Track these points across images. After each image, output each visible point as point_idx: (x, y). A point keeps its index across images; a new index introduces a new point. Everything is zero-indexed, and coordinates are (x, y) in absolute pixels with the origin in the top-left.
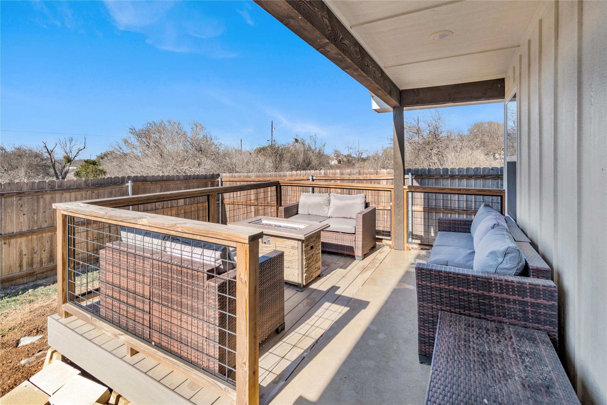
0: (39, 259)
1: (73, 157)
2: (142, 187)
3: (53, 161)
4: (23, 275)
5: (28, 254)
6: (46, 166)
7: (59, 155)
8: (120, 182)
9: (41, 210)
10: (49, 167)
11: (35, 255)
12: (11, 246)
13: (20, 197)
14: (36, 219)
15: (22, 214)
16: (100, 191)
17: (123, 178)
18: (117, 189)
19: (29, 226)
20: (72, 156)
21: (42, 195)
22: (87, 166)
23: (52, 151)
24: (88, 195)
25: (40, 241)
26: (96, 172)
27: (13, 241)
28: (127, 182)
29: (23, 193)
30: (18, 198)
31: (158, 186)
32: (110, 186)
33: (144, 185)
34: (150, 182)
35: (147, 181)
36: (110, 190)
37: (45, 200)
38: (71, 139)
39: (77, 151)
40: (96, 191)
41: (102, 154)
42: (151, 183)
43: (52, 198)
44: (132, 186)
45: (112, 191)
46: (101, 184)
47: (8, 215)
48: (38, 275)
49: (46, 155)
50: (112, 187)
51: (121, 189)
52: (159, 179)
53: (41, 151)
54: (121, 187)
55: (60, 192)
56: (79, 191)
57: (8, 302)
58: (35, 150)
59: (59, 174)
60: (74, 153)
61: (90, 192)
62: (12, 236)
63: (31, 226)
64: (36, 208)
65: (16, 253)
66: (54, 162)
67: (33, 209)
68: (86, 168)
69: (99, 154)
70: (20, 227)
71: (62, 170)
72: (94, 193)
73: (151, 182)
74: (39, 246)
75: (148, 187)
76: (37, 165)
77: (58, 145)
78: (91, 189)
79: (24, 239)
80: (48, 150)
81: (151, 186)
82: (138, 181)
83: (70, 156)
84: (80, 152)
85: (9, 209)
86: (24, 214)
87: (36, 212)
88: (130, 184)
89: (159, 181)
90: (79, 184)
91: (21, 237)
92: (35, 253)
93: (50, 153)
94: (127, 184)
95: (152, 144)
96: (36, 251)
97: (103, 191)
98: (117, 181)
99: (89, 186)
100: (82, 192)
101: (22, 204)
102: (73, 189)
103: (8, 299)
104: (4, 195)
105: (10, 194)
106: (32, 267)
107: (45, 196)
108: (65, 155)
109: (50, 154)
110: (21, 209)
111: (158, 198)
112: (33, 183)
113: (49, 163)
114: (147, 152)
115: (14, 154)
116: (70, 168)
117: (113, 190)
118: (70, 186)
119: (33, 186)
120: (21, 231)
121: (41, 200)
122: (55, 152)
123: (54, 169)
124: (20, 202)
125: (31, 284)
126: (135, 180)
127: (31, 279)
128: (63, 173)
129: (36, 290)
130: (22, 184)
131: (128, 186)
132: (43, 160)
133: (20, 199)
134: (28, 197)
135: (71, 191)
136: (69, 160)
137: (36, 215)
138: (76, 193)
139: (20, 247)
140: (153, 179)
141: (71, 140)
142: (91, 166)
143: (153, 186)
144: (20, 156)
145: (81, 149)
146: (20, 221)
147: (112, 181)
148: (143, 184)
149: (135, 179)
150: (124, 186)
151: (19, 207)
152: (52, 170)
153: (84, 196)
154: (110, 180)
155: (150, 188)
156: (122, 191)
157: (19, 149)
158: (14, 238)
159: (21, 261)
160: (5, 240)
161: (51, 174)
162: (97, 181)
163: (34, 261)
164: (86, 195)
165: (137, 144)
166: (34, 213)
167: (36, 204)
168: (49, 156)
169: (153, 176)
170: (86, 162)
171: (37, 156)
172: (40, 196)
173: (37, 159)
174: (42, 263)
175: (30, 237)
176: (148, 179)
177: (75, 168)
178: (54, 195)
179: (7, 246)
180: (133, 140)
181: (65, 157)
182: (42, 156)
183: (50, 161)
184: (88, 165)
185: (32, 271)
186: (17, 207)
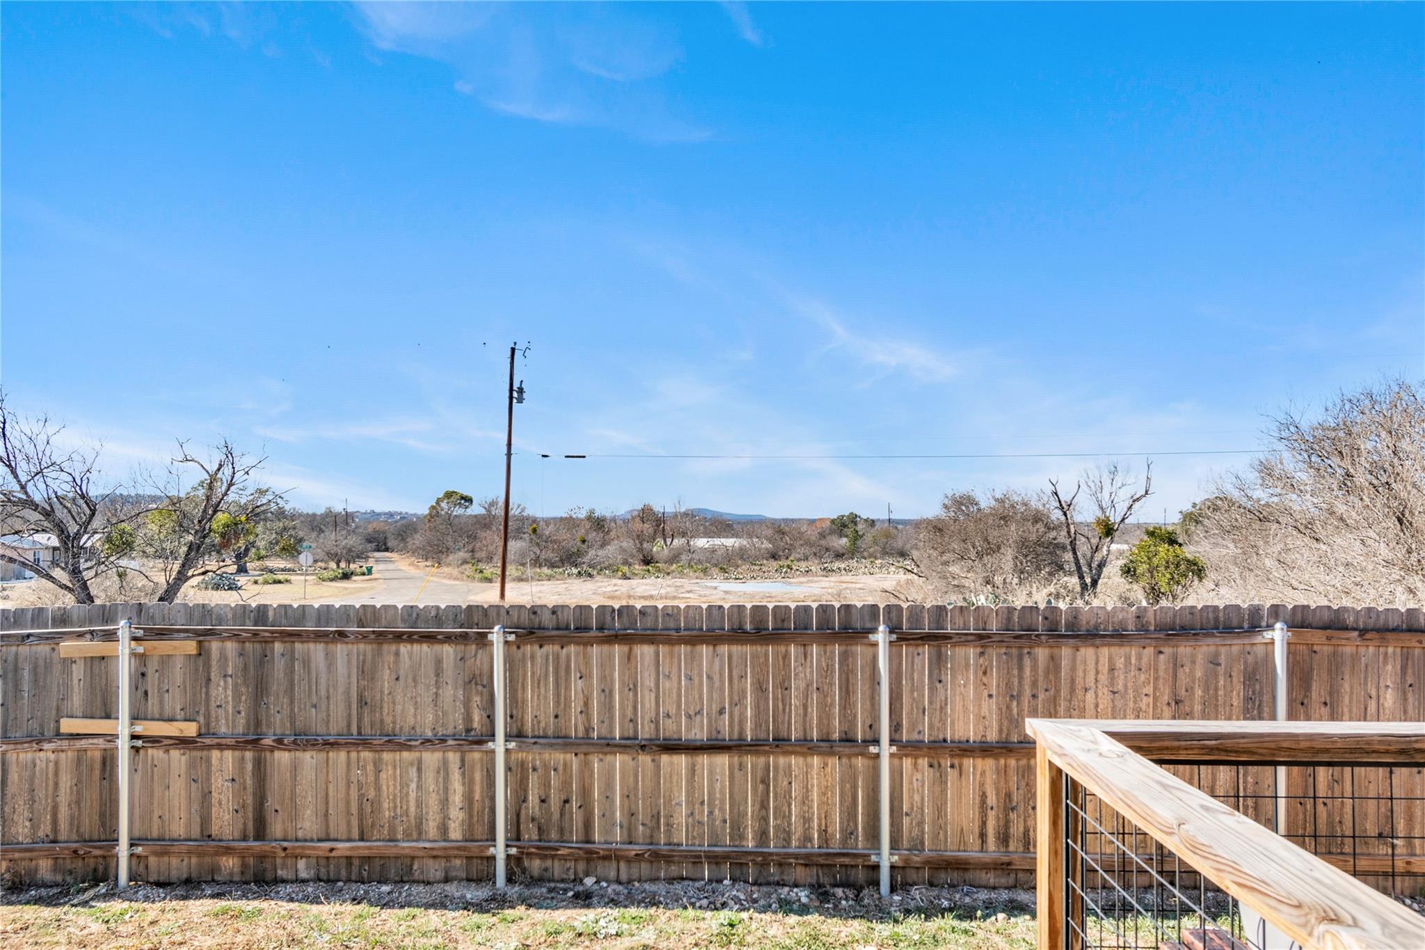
0: (1021, 829)
1: (1118, 520)
2: (1327, 649)
3: (1072, 530)
4: (988, 864)
5: (998, 807)
6: (1057, 546)
7: (1085, 513)
8: (1246, 625)
9: (1028, 692)
10: (1064, 548)
11: (1013, 816)
12: (963, 777)
13: (982, 646)
14: (1015, 711)
15: (986, 693)
16: (1181, 650)
17: (1255, 611)
18: (1235, 649)
19: (1001, 731)
20: (1115, 518)
21: (1030, 648)
22: (1153, 548)
23: (1069, 506)
24: (1145, 660)
25: (1023, 777)
26: (1178, 565)
27: (968, 763)
28: (1270, 627)
29: (989, 636)
30: (979, 650)
31: (1390, 650)
32: (1213, 635)
33: (1334, 642)
34: (1356, 634)
35: (1346, 629)
36: (1212, 649)
37: (1035, 661)
38: (1113, 469)
39: (1127, 504)
40: (1168, 650)
41: (1194, 505)
42: (1360, 636)
43: (1052, 658)
44: (1289, 644)
45: (1217, 655)
46: (1183, 628)
47: (958, 693)
48: (1020, 875)
49: (1057, 515)
50: (1218, 641)
51: (1248, 648)
52: (1394, 622)
53: (1047, 506)
54: (1246, 641)
55: (1072, 641)
56: (1121, 645)
57: (953, 930)
58: (1034, 504)
59: (1085, 569)
60: (1121, 508)
61: (1150, 651)
62: (965, 750)
63: (1005, 731)
64: (1016, 683)
65: (974, 799)
66: (1073, 535)
67: (1009, 685)
68: (1151, 555)
69: (1187, 507)
70: (981, 728)
71: (1092, 557)
72: (1162, 656)
73: (1363, 632)
74: (1021, 792)
75: (1348, 650)
76: (1039, 543)
77: (1083, 486)
78: (1154, 643)
79: (989, 764)
80: (1060, 502)
81: (1362, 650)
82: (1310, 626)
83: (1112, 519)
84: (1136, 506)
85: (960, 677)
86: (990, 696)
87: (1015, 693)
88: (1278, 635)
89: (1394, 630)
90: (1121, 622)
91: (983, 757)
92: (1013, 809)
93: (1064, 509)
94: (1268, 635)
95: (1361, 479)
96: (1015, 804)
97: (1188, 649)
98: (1235, 622)
99: (1147, 631)
100: (1128, 649)
101: (986, 668)
102: (1104, 636)
103: (956, 923)
104: (950, 638)
105: (963, 638)
106: (1007, 846)
107: (1036, 650)
108: (1099, 514)
109: (1065, 514)
110: (985, 680)
111: (1402, 752)
112: (1009, 612)
113: (1062, 538)
114: (1341, 508)
115: (994, 513)
116: (1114, 547)
117: (1223, 650)
118: (1097, 627)
119: (1009, 619)
120: (984, 739)
121: (1027, 662)
122: (1077, 508)
123: (1075, 553)
124: (981, 660)
125: (1004, 895)
126: (1300, 620)
127: (1003, 881)
128: (1094, 565)
129: (1013, 920)
130: (986, 612)
131: (1272, 643)
132: (1049, 528)
133: (982, 654)
134: (998, 650)
135: (1098, 641)
136: (1108, 530)
137: (1015, 703)
138: (1115, 650)
139: (982, 785)
140: (1371, 623)
141: (1114, 471)
142: (1163, 549)
143: (1371, 649)
144: (1003, 518)
145: (1138, 496)
146: (983, 714)
147: (1217, 619)
148: (1329, 638)
149: (1299, 616)
150: (1259, 639)
151: (981, 673)
152: (1068, 556)
153: (1133, 661)
154: (1211, 616)
155: (1355, 658)
156: (1250, 659)
157: (1001, 501)
158: (969, 757)
159: (984, 823)
160: (952, 756)
161: (1066, 567)
162: (1170, 614)
163: (1011, 830)
164: (1139, 658)
165: (1303, 476)
166: (1012, 696)
167: (1016, 672)
168: (1063, 518)
169: (1369, 610)
170: (1151, 534)
171: (1037, 518)
172: (1026, 651)
173: (1038, 526)
174: (1029, 843)
175: (1002, 761)
176: (1350, 620)
177: (1125, 547)
178: (1056, 651)
179: (956, 772)
180: (1291, 463)
181: (1099, 522)
182: (1048, 517)
183: (1064, 533)
184: (1155, 546)
185: (1005, 859)
186: (976, 673)
